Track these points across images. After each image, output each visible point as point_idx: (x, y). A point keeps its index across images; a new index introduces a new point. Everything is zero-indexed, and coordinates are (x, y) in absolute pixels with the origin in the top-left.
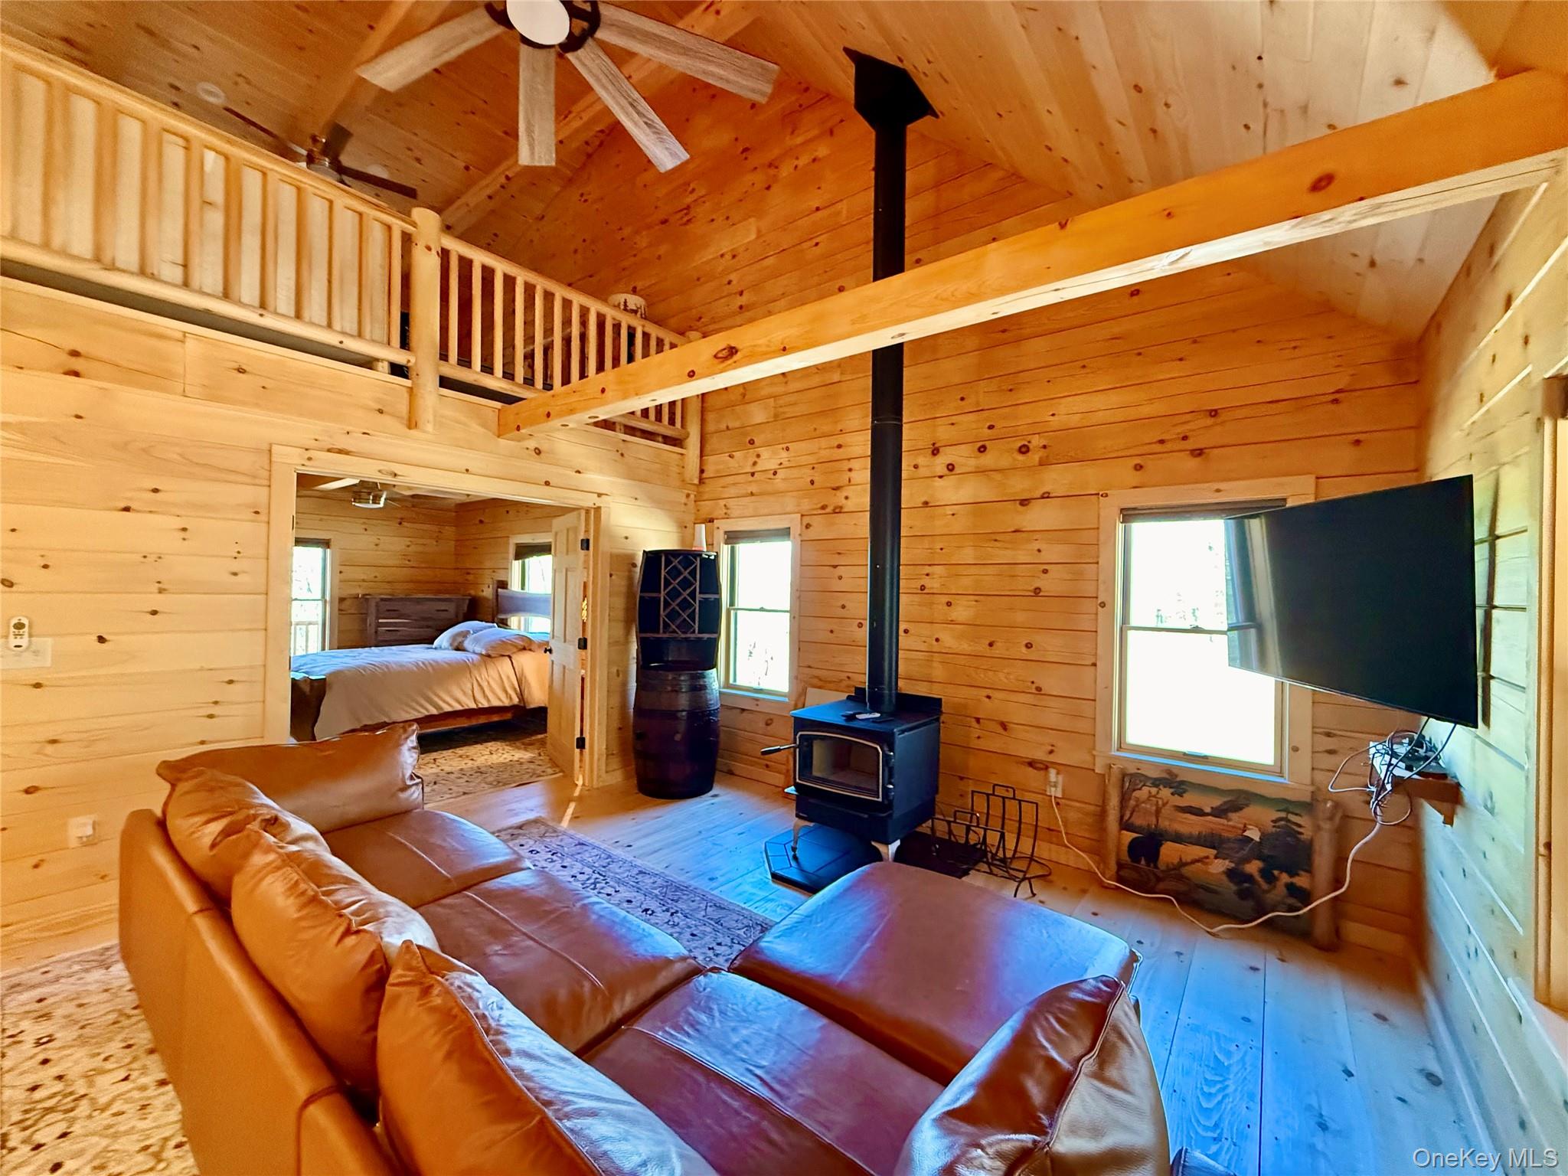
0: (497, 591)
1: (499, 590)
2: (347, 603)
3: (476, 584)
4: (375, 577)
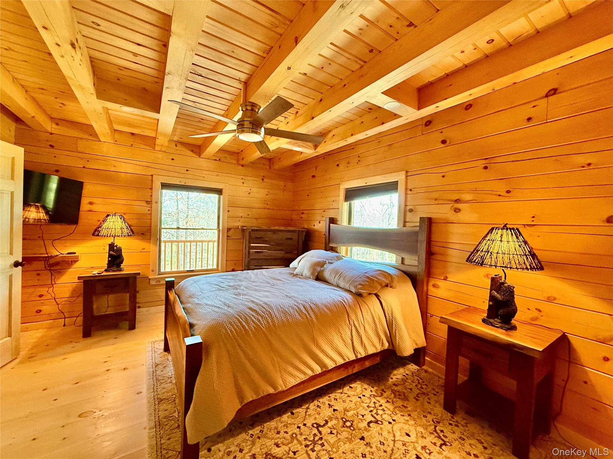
0: (329, 226)
1: (331, 225)
2: (231, 232)
3: (309, 221)
4: (248, 215)
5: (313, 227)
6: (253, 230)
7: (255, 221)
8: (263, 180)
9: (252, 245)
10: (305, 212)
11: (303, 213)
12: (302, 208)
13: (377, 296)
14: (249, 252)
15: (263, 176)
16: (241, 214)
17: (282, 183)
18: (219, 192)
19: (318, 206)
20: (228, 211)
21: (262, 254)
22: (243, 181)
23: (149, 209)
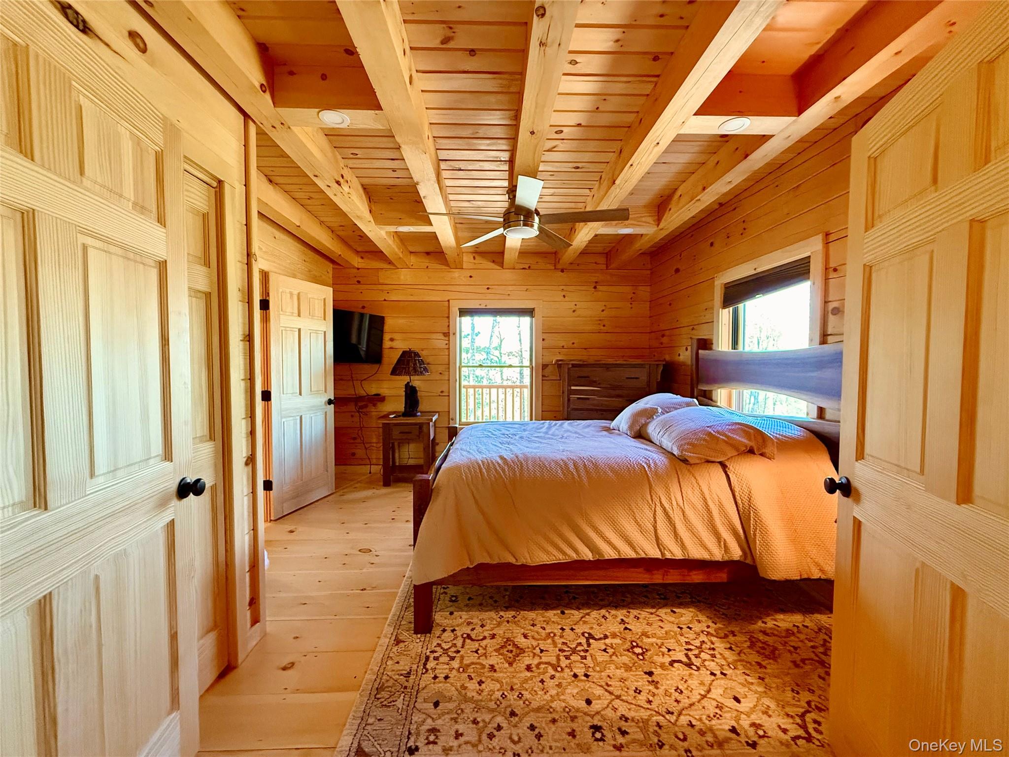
0: (697, 354)
1: (700, 351)
2: (550, 368)
3: (670, 347)
4: (573, 343)
5: (677, 358)
6: (573, 365)
7: (584, 352)
8: (595, 288)
9: (573, 388)
10: (667, 333)
11: (663, 336)
12: (663, 326)
13: (724, 466)
14: (569, 400)
15: (596, 282)
16: (562, 343)
17: (627, 289)
18: (530, 312)
19: (685, 321)
20: (543, 340)
21: (587, 401)
22: (563, 293)
23: (447, 342)
